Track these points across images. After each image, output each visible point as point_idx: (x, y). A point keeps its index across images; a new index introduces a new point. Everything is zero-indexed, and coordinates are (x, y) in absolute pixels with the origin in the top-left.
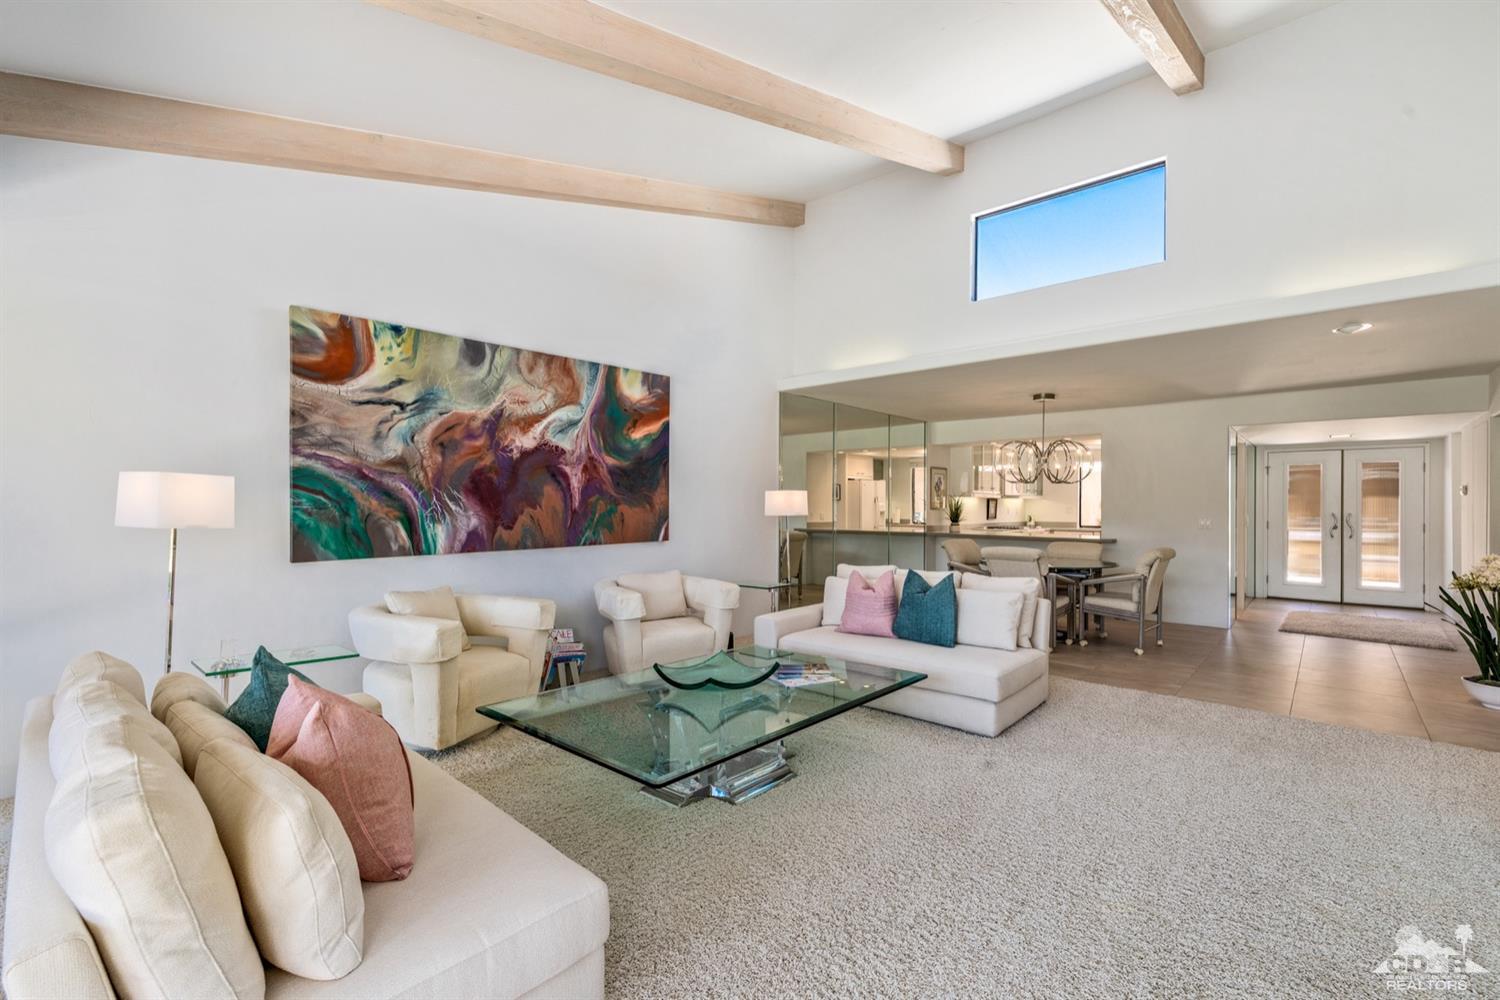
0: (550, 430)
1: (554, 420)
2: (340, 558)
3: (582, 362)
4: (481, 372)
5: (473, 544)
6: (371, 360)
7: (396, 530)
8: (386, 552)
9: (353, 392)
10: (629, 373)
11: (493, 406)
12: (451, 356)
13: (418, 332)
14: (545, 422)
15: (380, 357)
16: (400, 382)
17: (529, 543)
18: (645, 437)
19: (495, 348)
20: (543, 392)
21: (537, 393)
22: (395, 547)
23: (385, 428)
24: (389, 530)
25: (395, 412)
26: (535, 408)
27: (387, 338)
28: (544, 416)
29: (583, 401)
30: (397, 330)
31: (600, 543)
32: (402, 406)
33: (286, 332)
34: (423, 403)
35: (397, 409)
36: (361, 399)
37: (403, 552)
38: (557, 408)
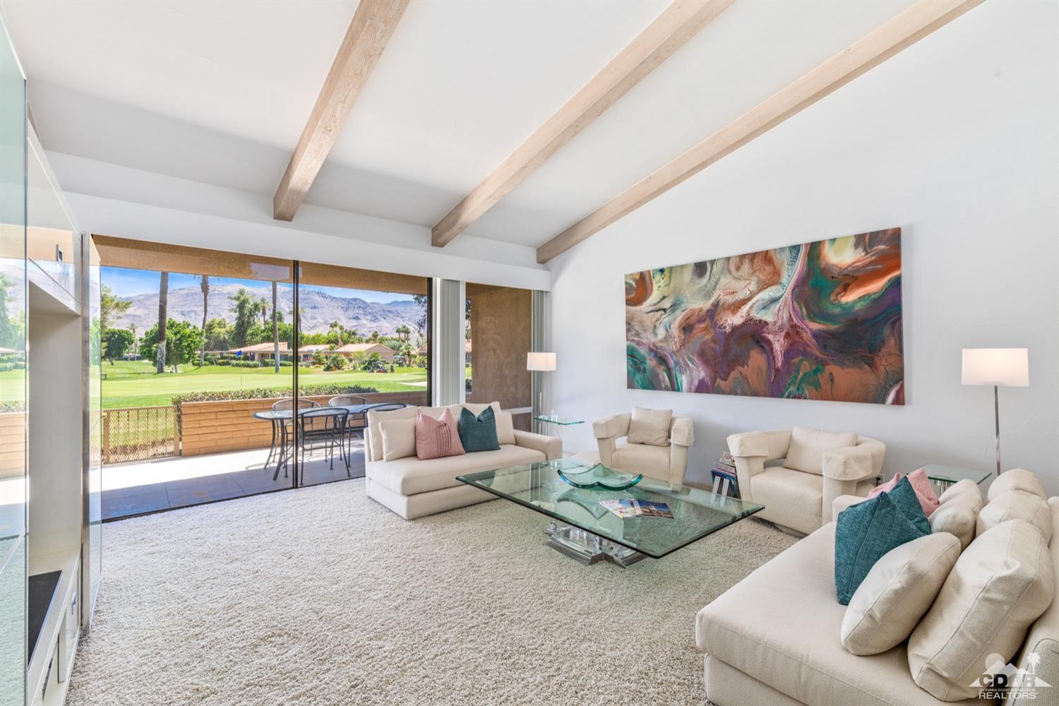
0: (755, 308)
1: (757, 301)
2: (643, 388)
3: (782, 249)
4: (705, 280)
5: (702, 388)
6: (652, 290)
7: (664, 376)
8: (660, 388)
9: (646, 307)
10: (837, 242)
11: (713, 300)
12: (688, 275)
13: (671, 268)
14: (750, 304)
15: (655, 287)
16: (664, 298)
17: (739, 391)
18: (861, 299)
19: (713, 262)
20: (748, 282)
21: (743, 283)
22: (663, 386)
23: (657, 324)
24: (661, 376)
25: (662, 315)
26: (741, 295)
27: (658, 277)
28: (749, 299)
29: (784, 280)
30: (662, 271)
31: (805, 398)
32: (665, 310)
33: (624, 286)
34: (674, 306)
35: (663, 312)
36: (648, 311)
37: (667, 389)
38: (759, 291)
